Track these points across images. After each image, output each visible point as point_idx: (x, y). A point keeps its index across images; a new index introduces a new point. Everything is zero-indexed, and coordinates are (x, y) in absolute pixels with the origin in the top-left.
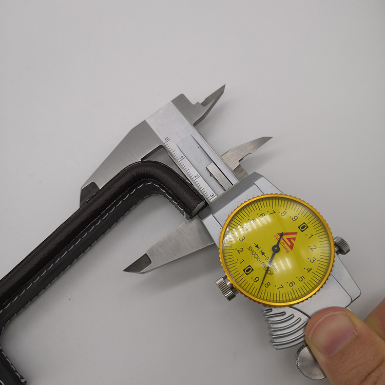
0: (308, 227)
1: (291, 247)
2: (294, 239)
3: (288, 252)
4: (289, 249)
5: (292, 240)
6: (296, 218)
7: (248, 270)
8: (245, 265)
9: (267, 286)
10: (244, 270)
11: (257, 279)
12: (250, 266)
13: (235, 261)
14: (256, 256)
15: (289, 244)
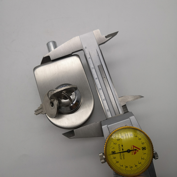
0: (146, 149)
1: (135, 153)
2: (138, 151)
3: (132, 154)
4: (133, 154)
5: (137, 151)
6: (143, 143)
7: (114, 153)
8: (113, 150)
9: (117, 162)
10: (112, 152)
11: (115, 158)
12: (115, 151)
13: (111, 146)
14: (120, 149)
15: (135, 152)
